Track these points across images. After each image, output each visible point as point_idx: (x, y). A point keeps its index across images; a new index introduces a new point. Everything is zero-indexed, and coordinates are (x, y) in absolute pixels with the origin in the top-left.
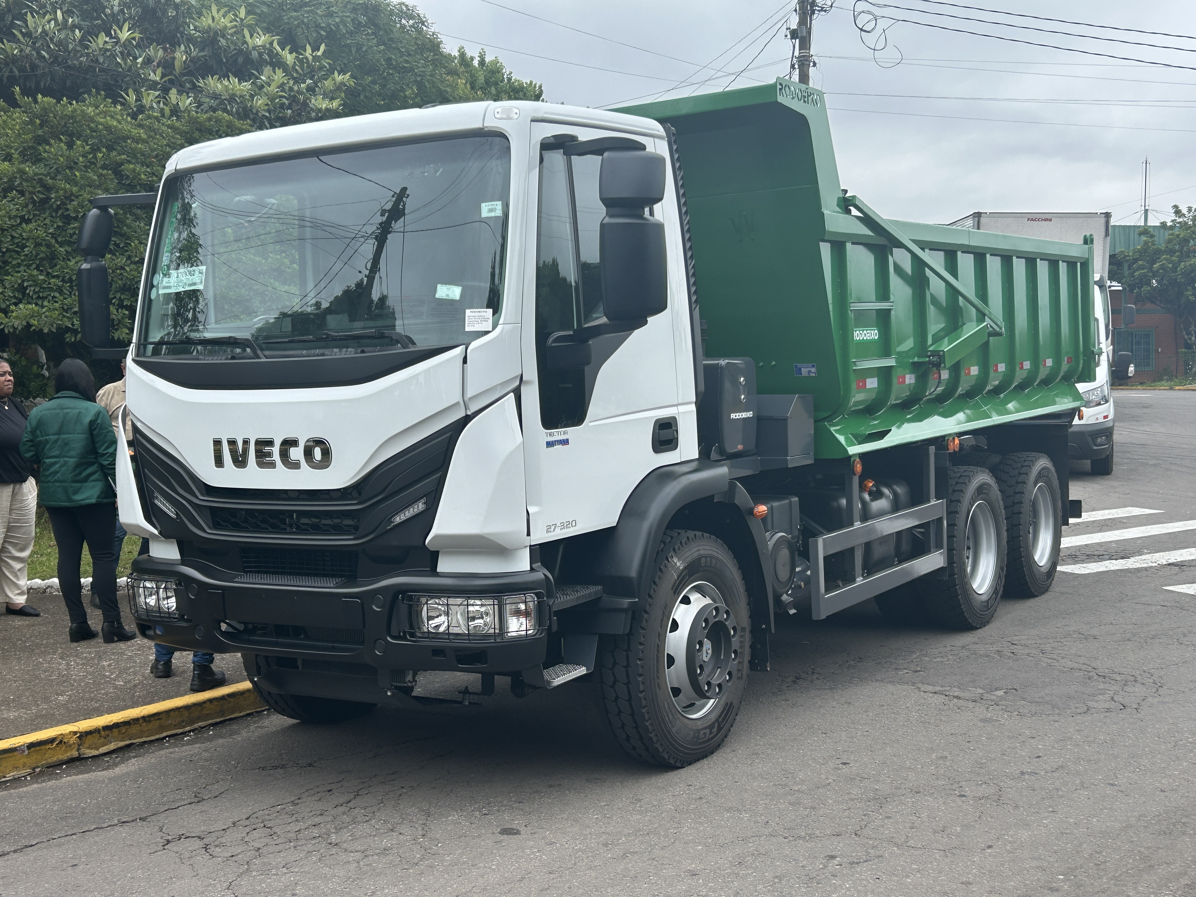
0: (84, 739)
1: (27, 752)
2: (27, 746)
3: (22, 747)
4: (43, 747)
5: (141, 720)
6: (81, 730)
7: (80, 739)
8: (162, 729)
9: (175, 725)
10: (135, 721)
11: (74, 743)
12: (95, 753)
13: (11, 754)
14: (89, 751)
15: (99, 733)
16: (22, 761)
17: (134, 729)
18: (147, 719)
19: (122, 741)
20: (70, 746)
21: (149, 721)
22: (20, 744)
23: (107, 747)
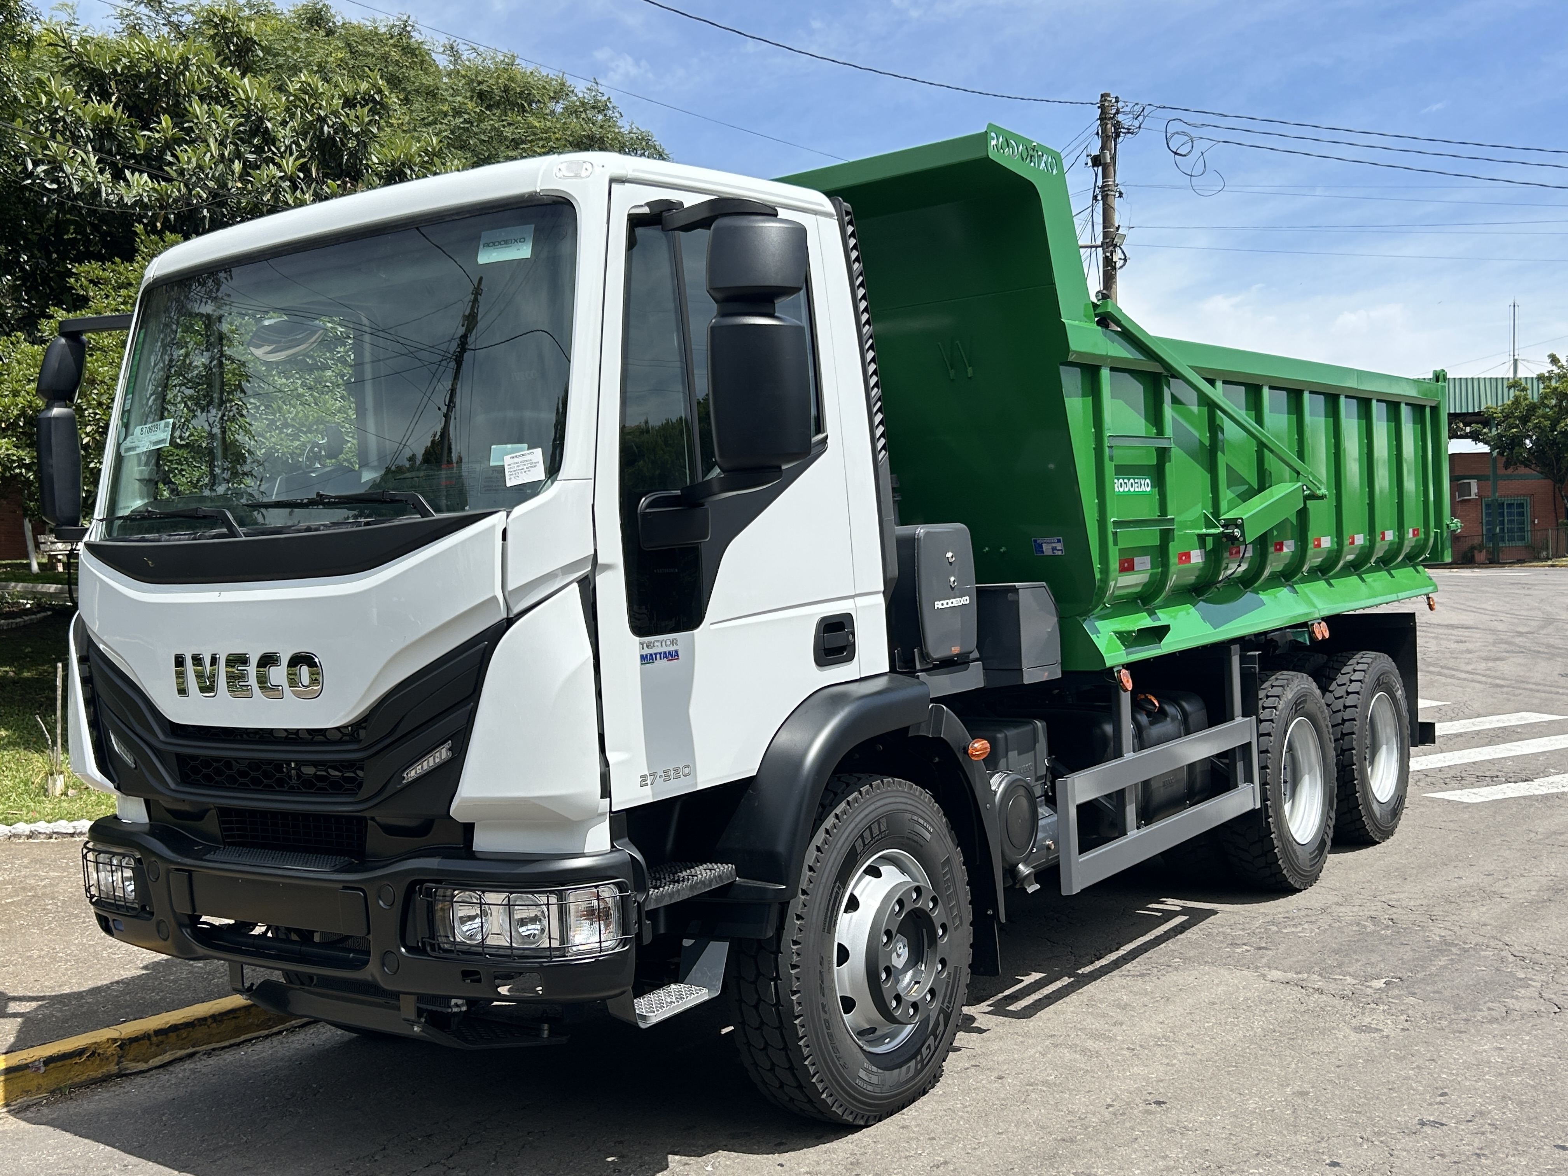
0: (127, 1047)
1: (43, 1069)
2: (44, 1062)
3: (37, 1063)
4: (68, 1062)
5: (210, 1021)
6: (122, 1037)
7: (121, 1049)
8: (238, 1031)
9: (257, 1026)
10: (201, 1021)
11: (113, 1055)
12: (142, 1066)
13: (20, 1073)
14: (134, 1064)
15: (149, 1039)
16: (35, 1082)
17: (199, 1033)
18: (218, 1018)
19: (181, 1049)
20: (107, 1059)
21: (221, 1021)
22: (34, 1058)
23: (160, 1057)
